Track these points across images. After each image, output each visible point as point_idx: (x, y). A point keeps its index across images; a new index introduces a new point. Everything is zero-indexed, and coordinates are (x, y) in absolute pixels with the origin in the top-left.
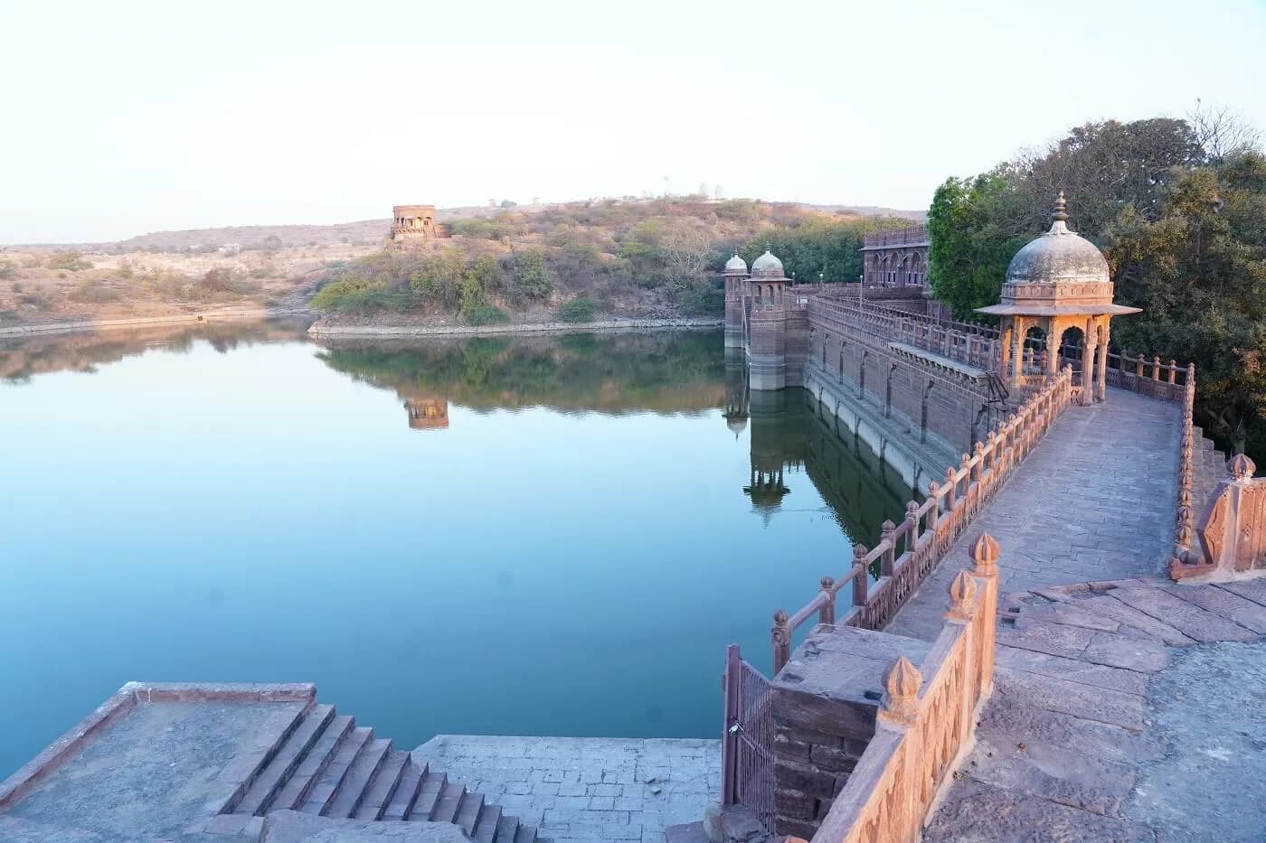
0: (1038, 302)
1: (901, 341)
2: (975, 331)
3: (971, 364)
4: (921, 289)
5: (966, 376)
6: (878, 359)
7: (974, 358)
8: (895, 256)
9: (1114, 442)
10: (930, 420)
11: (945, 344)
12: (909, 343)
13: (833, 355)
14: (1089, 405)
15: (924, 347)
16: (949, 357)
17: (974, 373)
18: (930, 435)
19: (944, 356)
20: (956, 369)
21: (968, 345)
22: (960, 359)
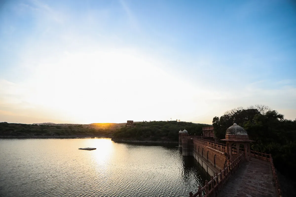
0: (233, 139)
1: (209, 146)
2: (223, 145)
3: (222, 151)
4: (213, 137)
5: (221, 154)
6: (205, 150)
7: (223, 150)
8: (208, 131)
9: (256, 171)
10: (216, 162)
11: (217, 147)
12: (210, 147)
13: (197, 148)
14: (248, 161)
15: (213, 148)
16: (218, 150)
17: (223, 153)
18: (216, 166)
19: (217, 149)
20: (219, 152)
21: (221, 148)
22: (220, 150)
